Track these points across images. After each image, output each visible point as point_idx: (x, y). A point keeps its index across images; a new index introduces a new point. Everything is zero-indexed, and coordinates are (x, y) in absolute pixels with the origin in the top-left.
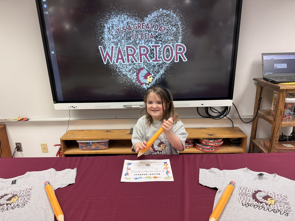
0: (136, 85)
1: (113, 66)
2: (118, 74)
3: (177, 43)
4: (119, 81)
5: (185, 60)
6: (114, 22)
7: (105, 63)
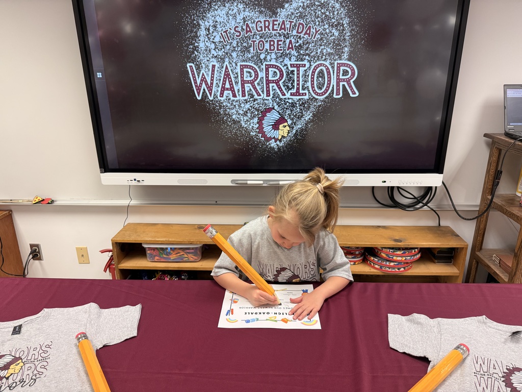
0: (257, 141)
1: (214, 104)
2: (223, 120)
3: (341, 60)
4: (224, 134)
5: (355, 93)
6: (218, 16)
7: (199, 98)
